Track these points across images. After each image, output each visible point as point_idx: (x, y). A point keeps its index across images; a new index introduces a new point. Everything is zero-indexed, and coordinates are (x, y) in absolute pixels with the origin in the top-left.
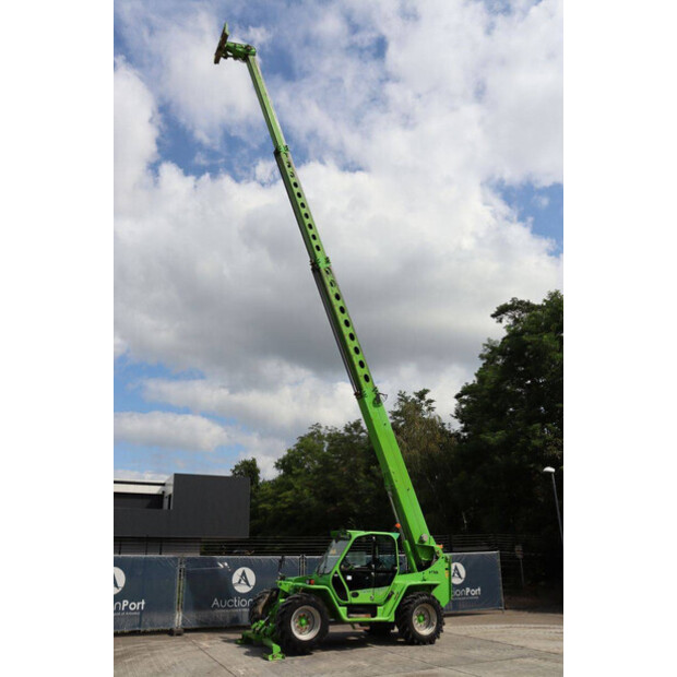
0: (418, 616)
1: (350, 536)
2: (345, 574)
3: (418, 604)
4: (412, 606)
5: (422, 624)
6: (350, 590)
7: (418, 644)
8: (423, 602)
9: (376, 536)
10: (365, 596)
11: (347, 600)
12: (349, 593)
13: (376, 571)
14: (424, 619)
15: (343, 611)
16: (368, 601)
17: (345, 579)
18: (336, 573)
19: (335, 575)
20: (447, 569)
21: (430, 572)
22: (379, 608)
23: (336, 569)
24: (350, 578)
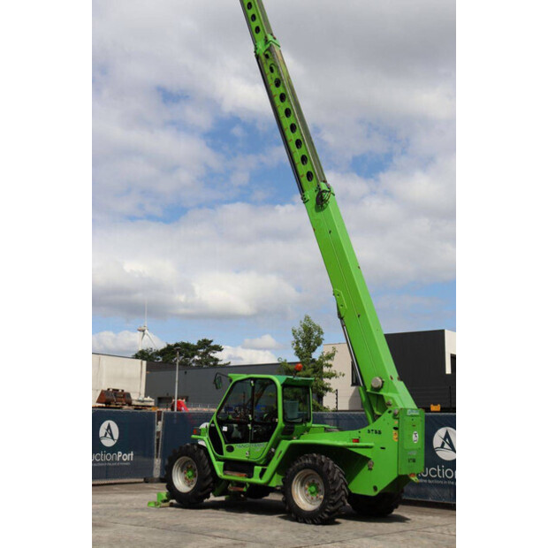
0: (310, 485)
1: (231, 381)
3: (299, 470)
4: (291, 470)
6: (226, 443)
8: (306, 467)
9: (255, 380)
10: (241, 452)
11: (222, 454)
12: (224, 446)
13: (253, 423)
15: (218, 467)
16: (243, 457)
17: (221, 430)
18: (213, 422)
19: (213, 425)
20: (396, 428)
21: (369, 431)
22: (256, 467)
23: (214, 418)
24: (225, 429)
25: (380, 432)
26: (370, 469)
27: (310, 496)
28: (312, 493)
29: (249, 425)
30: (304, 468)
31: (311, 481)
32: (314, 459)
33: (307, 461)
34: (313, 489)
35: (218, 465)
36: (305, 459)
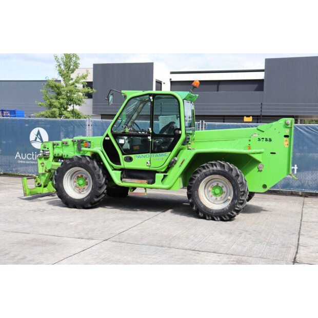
0: (214, 188)
1: (125, 97)
2: (116, 136)
3: (206, 176)
4: (198, 175)
5: (219, 198)
6: (123, 154)
7: (204, 218)
8: (214, 173)
9: (154, 95)
10: (140, 162)
11: (120, 164)
12: (122, 157)
13: (153, 135)
14: (222, 192)
15: (116, 176)
16: (143, 166)
17: (117, 143)
18: (107, 136)
19: (107, 138)
20: (286, 136)
21: (259, 140)
22: (157, 174)
23: (108, 131)
24: (122, 141)
25: (270, 140)
26: (260, 171)
27: (214, 197)
28: (215, 194)
29: (149, 138)
30: (211, 174)
31: (215, 184)
32: (223, 166)
33: (215, 168)
34: (217, 191)
35: (115, 173)
36: (213, 166)
